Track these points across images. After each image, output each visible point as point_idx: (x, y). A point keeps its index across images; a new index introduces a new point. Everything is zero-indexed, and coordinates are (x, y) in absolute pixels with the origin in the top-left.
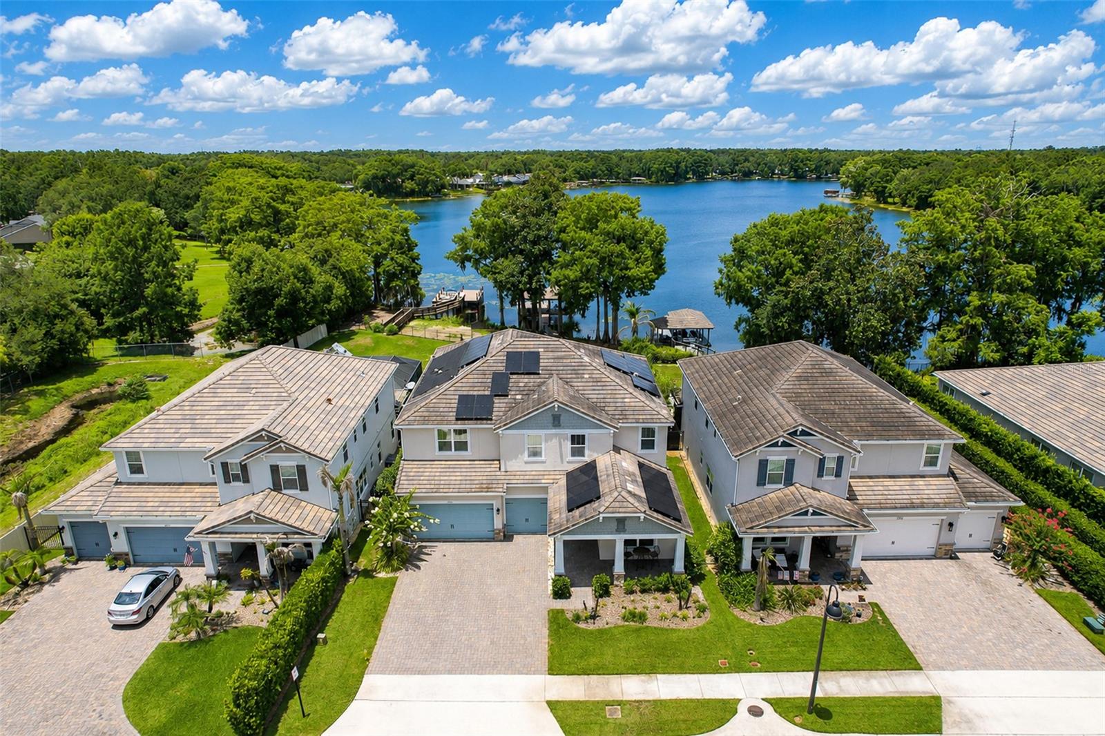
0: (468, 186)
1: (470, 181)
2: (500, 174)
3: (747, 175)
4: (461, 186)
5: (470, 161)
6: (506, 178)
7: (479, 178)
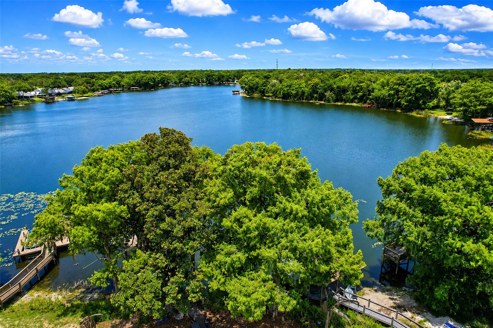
0: (31, 97)
1: (33, 93)
2: (52, 88)
3: (187, 84)
4: (27, 97)
5: (30, 81)
6: (57, 91)
7: (39, 91)
